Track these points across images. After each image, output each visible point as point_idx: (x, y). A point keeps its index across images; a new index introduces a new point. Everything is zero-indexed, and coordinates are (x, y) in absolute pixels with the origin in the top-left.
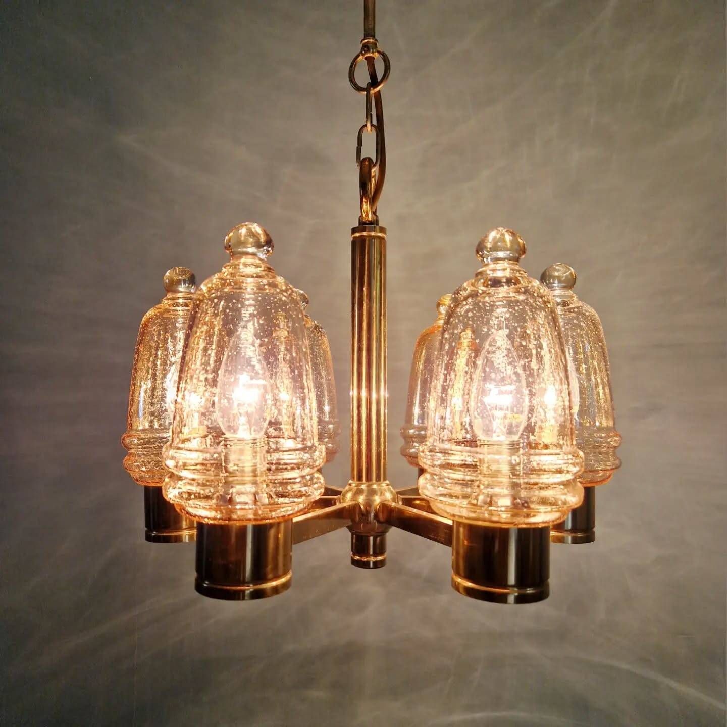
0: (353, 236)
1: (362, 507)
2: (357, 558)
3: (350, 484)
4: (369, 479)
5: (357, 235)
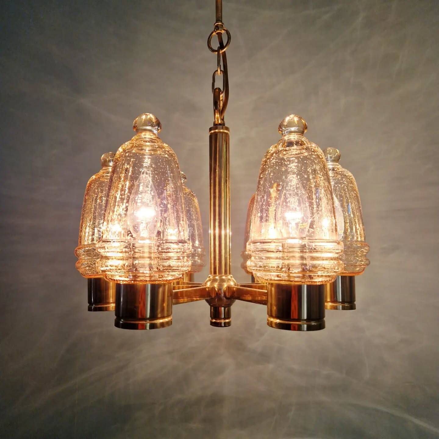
0: (210, 133)
1: (216, 289)
2: (214, 321)
3: (209, 277)
5: (212, 131)
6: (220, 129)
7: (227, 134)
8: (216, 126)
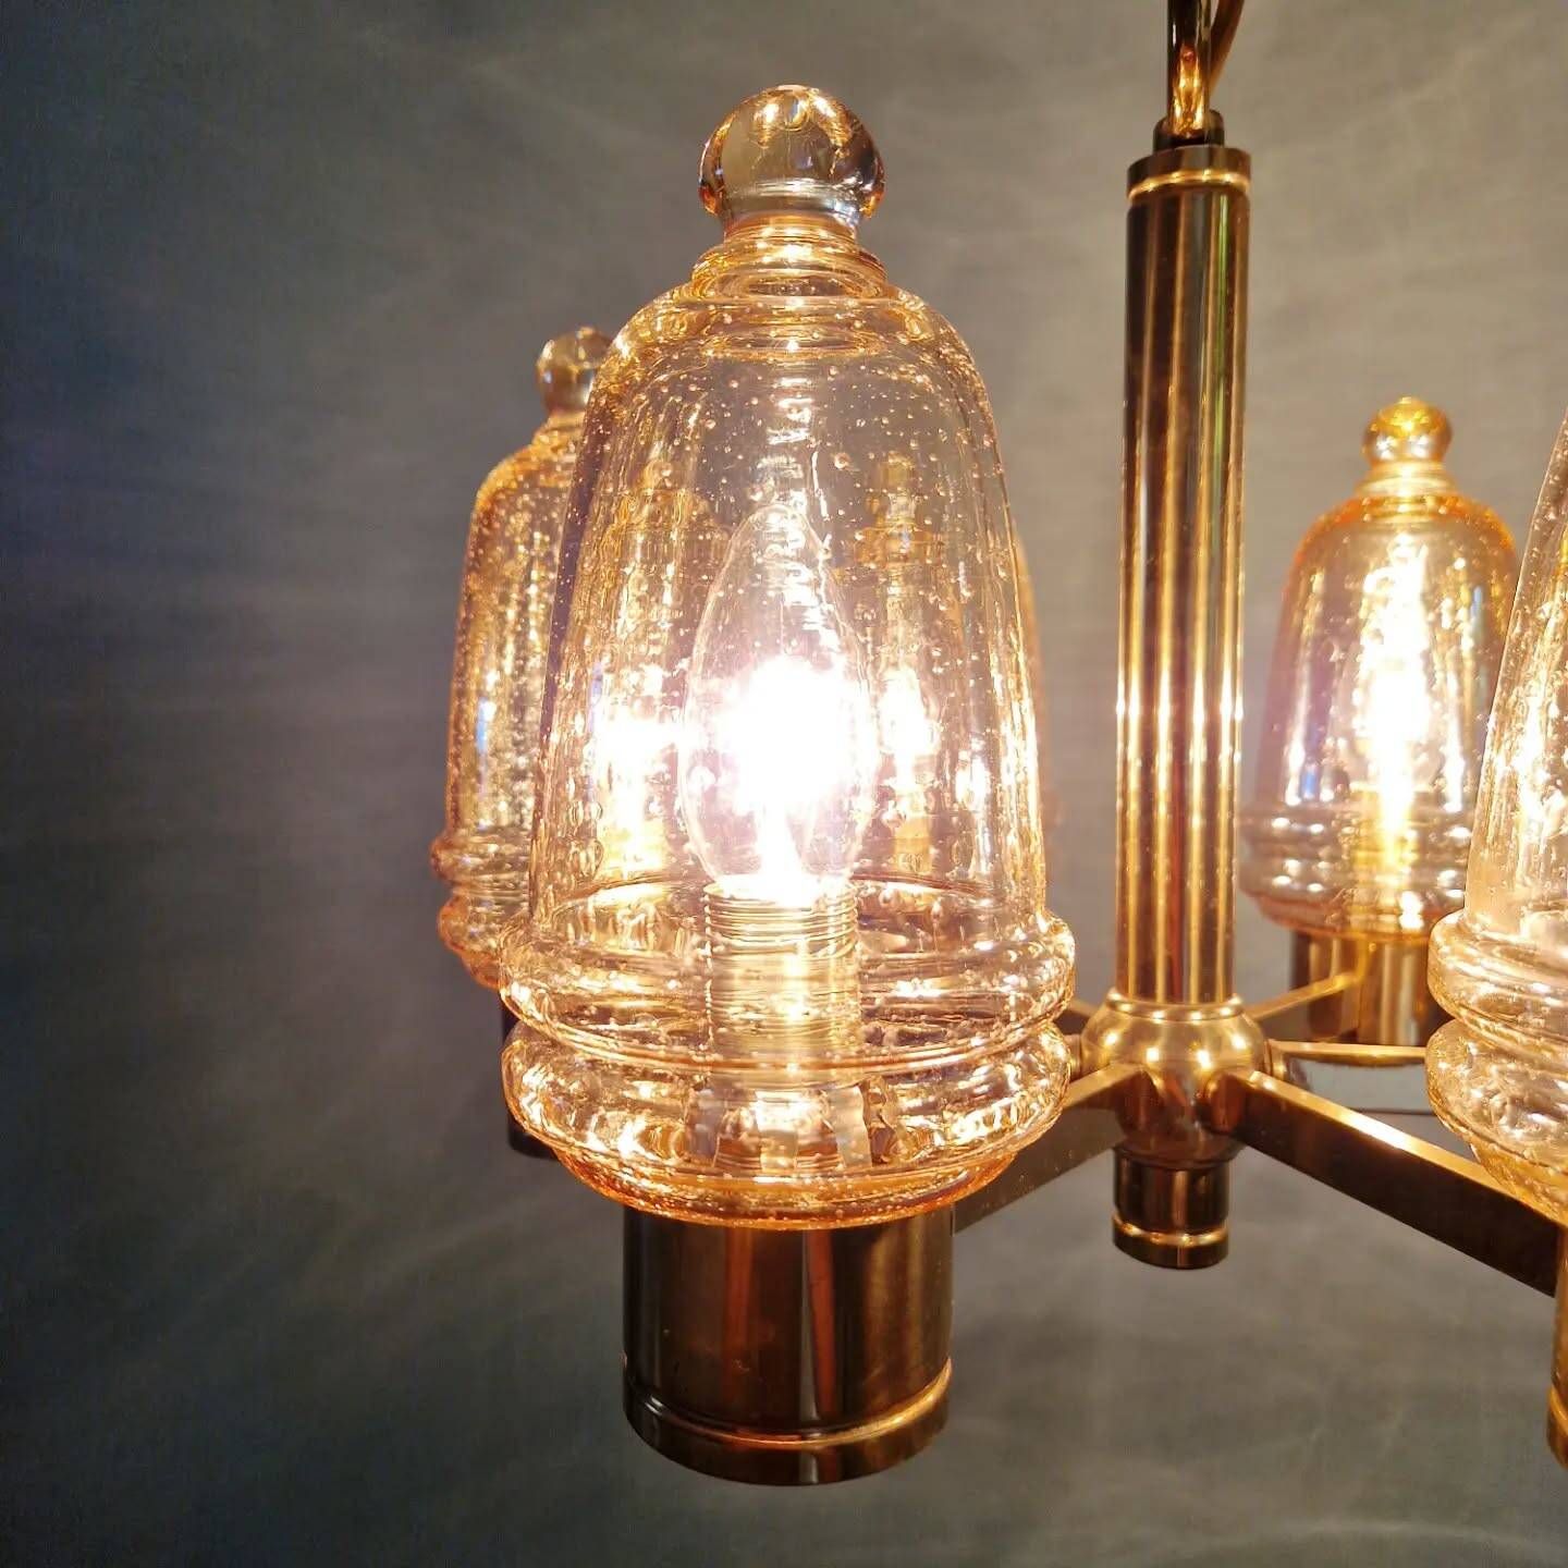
0: (1134, 192)
1: (1158, 1082)
2: (1134, 1230)
3: (1113, 1005)
4: (1175, 992)
5: (1150, 185)
6: (1195, 169)
7: (1234, 193)
8: (1170, 146)
